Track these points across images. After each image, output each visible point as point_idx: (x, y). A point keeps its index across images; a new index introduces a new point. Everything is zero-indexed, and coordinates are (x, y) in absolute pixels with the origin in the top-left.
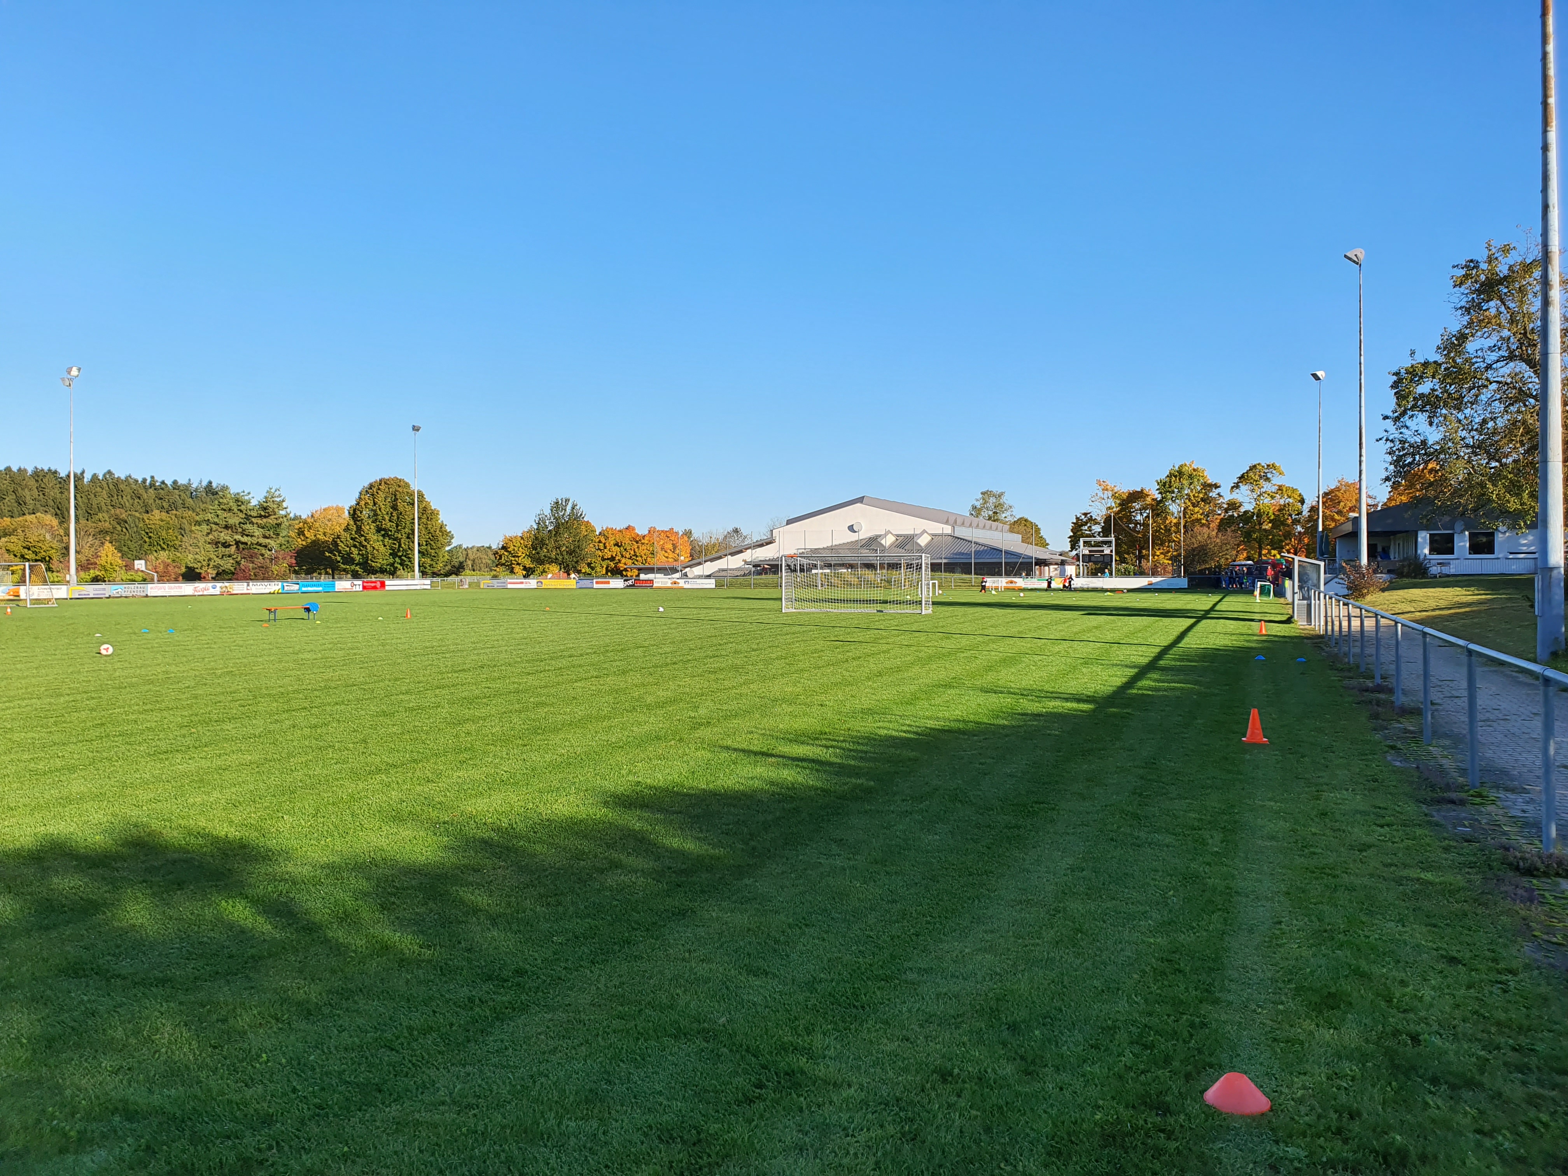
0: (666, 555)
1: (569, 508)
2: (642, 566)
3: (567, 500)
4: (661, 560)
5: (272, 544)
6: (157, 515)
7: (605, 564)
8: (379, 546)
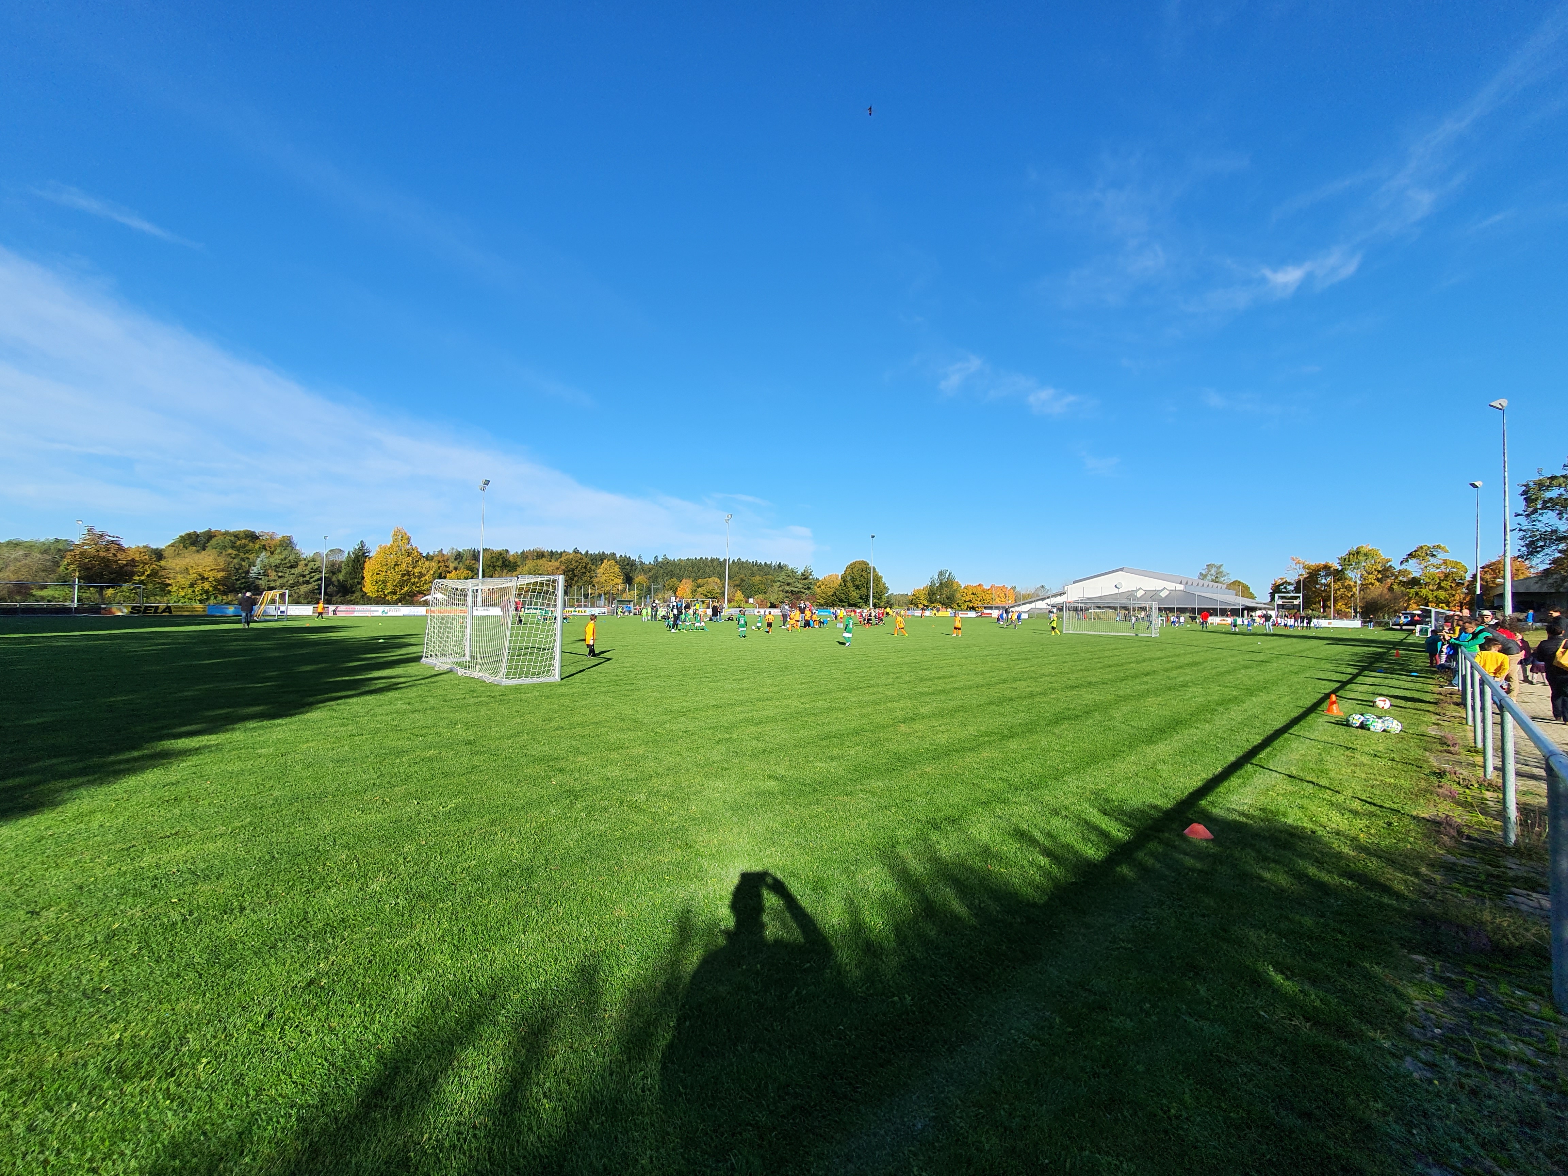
0: (1001, 599)
1: (947, 575)
2: (986, 605)
3: (946, 572)
4: (998, 602)
5: (807, 592)
6: (758, 578)
7: (966, 604)
8: (854, 594)
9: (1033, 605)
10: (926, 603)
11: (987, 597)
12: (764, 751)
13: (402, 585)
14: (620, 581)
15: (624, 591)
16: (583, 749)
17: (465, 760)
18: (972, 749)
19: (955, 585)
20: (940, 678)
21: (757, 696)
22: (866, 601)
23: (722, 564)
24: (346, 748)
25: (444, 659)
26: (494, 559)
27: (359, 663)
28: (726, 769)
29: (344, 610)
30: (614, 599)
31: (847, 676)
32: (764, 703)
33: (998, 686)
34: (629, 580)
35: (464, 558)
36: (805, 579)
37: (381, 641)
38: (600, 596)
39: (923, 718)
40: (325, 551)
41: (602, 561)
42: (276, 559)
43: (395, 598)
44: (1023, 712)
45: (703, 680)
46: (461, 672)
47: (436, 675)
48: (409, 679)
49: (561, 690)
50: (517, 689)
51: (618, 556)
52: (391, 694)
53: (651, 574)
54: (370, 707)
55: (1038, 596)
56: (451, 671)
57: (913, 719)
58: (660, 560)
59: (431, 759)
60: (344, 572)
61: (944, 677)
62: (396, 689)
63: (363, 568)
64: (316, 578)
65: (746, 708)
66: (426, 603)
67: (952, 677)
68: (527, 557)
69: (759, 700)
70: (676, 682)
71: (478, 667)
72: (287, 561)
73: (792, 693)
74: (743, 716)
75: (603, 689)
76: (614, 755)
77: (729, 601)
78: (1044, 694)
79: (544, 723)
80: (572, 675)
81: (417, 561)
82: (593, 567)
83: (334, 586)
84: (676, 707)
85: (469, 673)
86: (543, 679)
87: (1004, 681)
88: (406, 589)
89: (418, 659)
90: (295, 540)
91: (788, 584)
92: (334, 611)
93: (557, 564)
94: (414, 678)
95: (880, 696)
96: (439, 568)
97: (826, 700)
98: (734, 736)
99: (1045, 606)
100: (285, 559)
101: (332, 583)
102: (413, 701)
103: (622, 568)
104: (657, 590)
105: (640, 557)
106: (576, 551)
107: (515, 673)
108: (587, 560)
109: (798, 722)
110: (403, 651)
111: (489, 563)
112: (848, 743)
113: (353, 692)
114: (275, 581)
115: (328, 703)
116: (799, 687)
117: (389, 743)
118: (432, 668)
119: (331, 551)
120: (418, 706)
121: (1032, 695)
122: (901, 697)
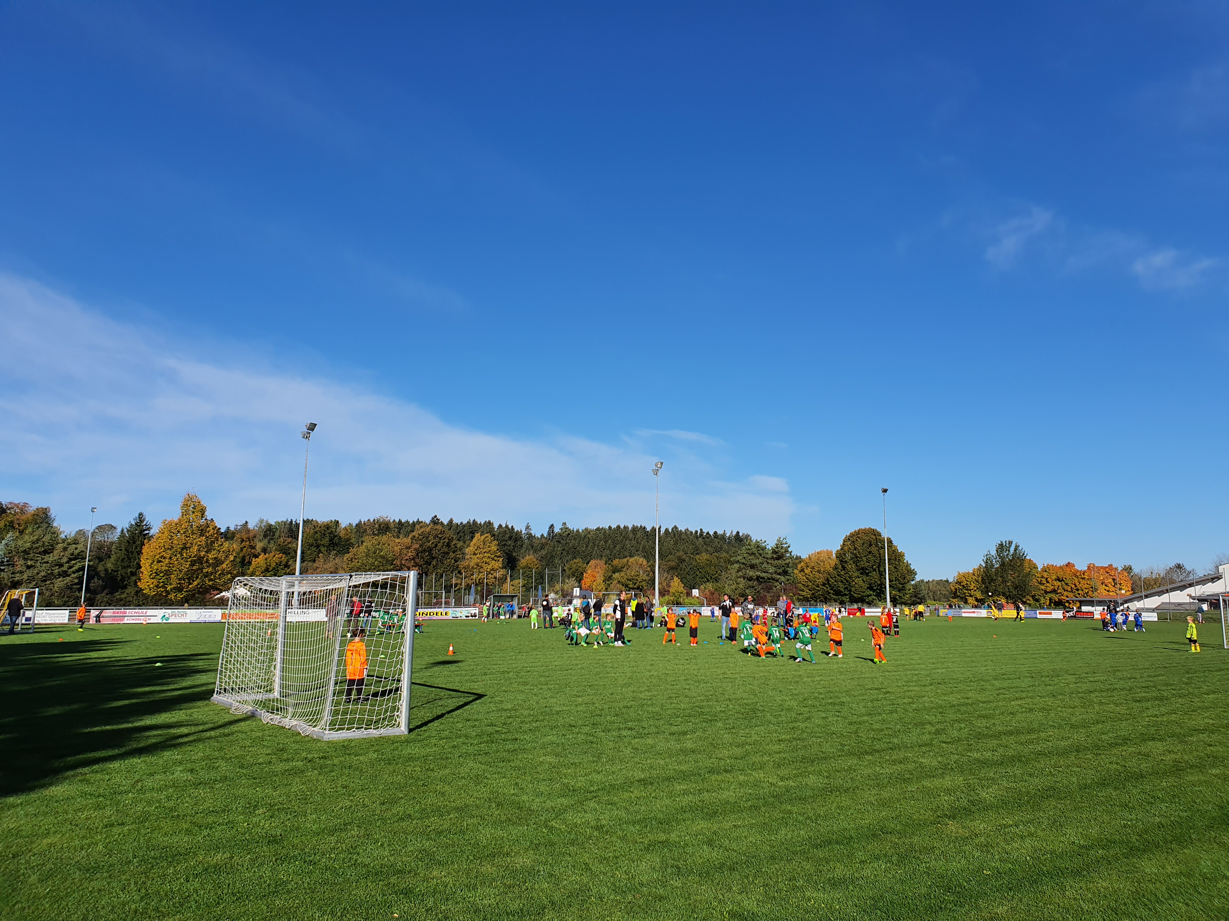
0: (1107, 588)
1: (1012, 550)
2: (1083, 599)
3: (1010, 543)
4: (1102, 593)
5: (782, 578)
6: (704, 556)
7: (1048, 596)
8: (859, 581)
9: (1165, 598)
10: (979, 595)
11: (1083, 585)
12: (721, 866)
13: (190, 576)
14: (498, 564)
15: (503, 580)
16: (441, 855)
17: (266, 871)
18: (1077, 873)
19: (1026, 564)
20: (1011, 733)
21: (709, 763)
22: (880, 594)
23: (649, 535)
24: (100, 847)
25: (244, 696)
26: (318, 536)
27: (127, 702)
28: (661, 898)
29: (109, 614)
30: (489, 593)
31: (854, 728)
32: (719, 778)
33: (1115, 751)
34: (511, 563)
35: (277, 534)
36: (779, 558)
37: (158, 664)
38: (468, 587)
39: (986, 808)
40: (90, 527)
41: (472, 534)
42: (26, 541)
43: (180, 596)
44: (1163, 801)
45: (624, 733)
46: (266, 717)
47: (231, 723)
48: (194, 729)
49: (407, 751)
50: (345, 747)
51: (496, 526)
52: (167, 754)
53: (544, 552)
54: (137, 777)
55: (1172, 582)
56: (252, 716)
57: (967, 812)
58: (557, 530)
59: (217, 868)
60: (113, 558)
61: (1018, 732)
62: (175, 746)
63: (140, 553)
64: (76, 568)
65: (691, 786)
66: (222, 603)
67: (1031, 731)
68: (365, 531)
69: (711, 771)
70: (581, 737)
71: (290, 709)
72: (40, 543)
73: (766, 758)
74: (686, 800)
75: (471, 749)
76: (487, 868)
77: (662, 594)
78: (1200, 767)
79: (384, 807)
80: (425, 724)
81: (213, 542)
82: (460, 544)
83: (100, 578)
84: (581, 782)
85: (276, 719)
86: (383, 732)
87: (1126, 740)
88: (195, 583)
89: (207, 695)
90: (53, 513)
91: (752, 567)
92: (98, 617)
93: (407, 541)
94: (201, 728)
95: (911, 767)
96: (242, 550)
97: (820, 773)
98: (673, 837)
99: (1188, 600)
100: (38, 540)
101: (97, 574)
102: (197, 766)
103: (502, 545)
104: (553, 579)
105: (528, 527)
106: (435, 521)
107: (343, 722)
108: (450, 534)
109: (777, 814)
110: (187, 682)
111: (311, 541)
112: (860, 855)
113: (116, 751)
114: (21, 572)
115: (80, 770)
116: (776, 748)
117: (160, 839)
118: (226, 709)
119: (99, 528)
120: (204, 775)
121: (1177, 769)
122: (945, 769)
